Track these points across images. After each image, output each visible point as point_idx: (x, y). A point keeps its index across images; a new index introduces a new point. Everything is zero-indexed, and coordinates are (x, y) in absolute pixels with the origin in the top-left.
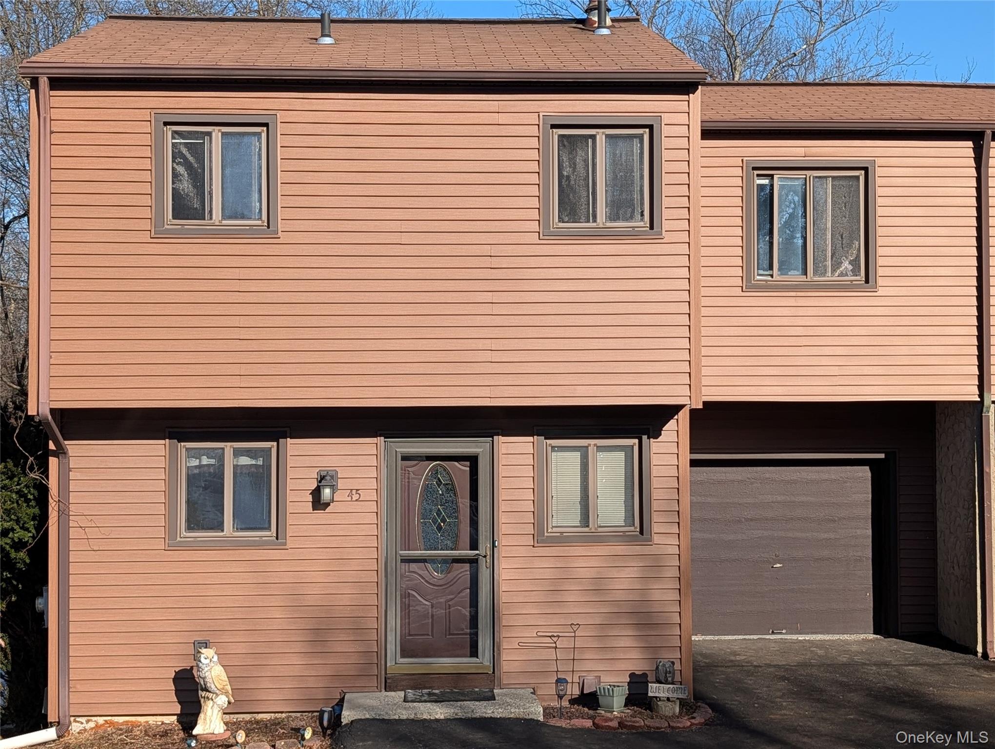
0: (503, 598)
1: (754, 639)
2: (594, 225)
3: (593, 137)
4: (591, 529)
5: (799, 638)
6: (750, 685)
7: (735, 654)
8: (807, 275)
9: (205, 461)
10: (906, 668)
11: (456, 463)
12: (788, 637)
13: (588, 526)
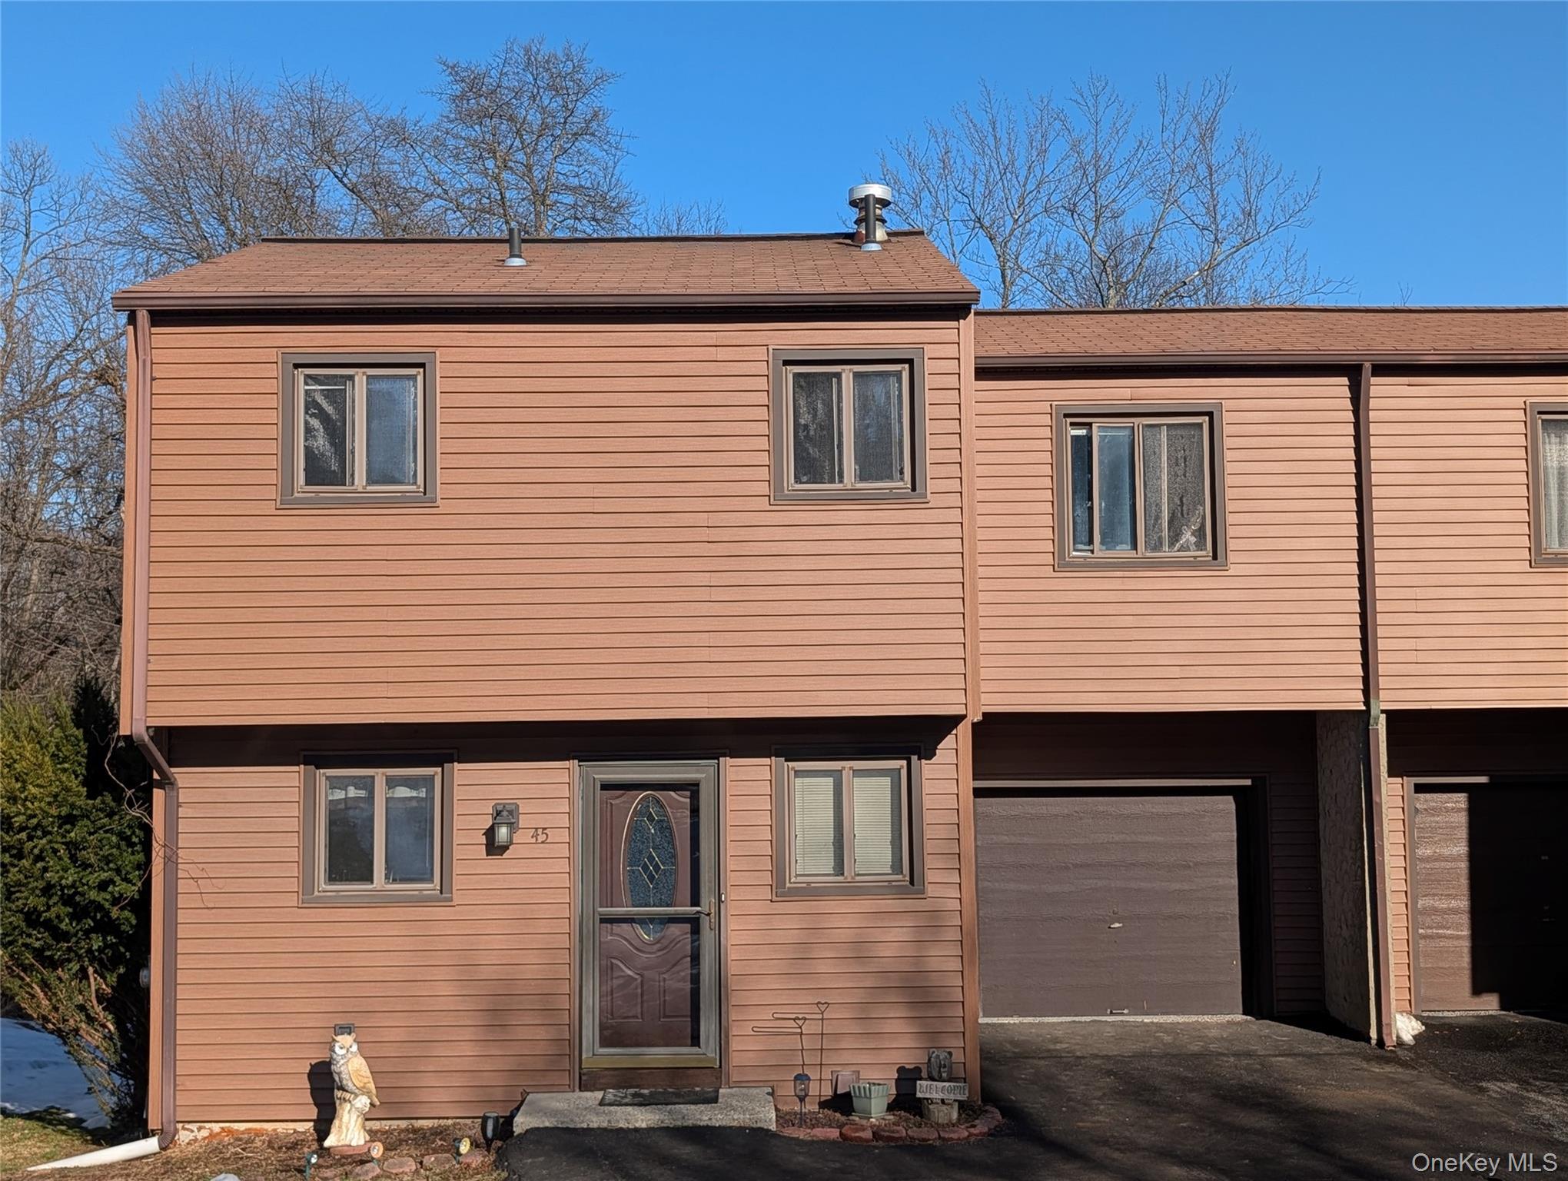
0: (733, 968)
1: (1085, 1022)
2: (840, 486)
3: (838, 375)
4: (846, 878)
5: (1146, 1021)
6: (1064, 1082)
7: (1056, 1040)
8: (1136, 550)
9: (352, 792)
10: (1273, 1059)
11: (672, 793)
12: (1131, 1019)
13: (843, 874)
